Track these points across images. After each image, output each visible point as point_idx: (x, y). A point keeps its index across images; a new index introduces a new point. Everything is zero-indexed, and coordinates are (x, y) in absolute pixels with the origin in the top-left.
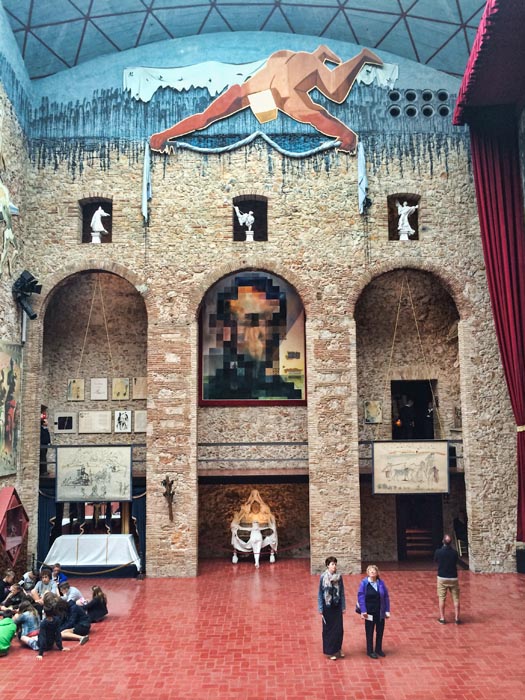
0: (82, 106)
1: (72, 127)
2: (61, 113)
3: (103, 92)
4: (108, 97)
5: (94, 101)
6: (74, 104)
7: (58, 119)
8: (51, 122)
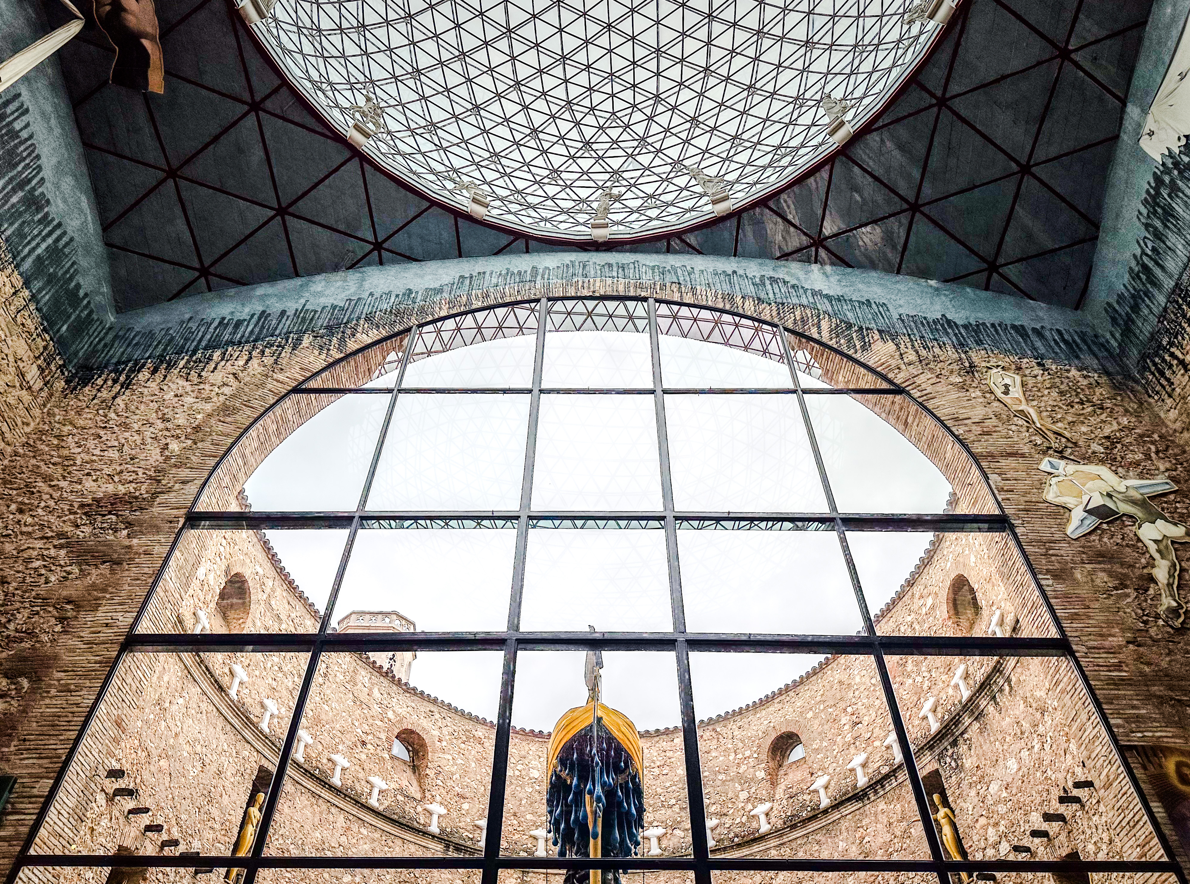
0: (1143, 253)
1: (1155, 292)
2: (1133, 296)
3: (1145, 202)
4: (1154, 198)
5: (1147, 226)
6: (1133, 264)
7: (1136, 308)
8: (1133, 322)
